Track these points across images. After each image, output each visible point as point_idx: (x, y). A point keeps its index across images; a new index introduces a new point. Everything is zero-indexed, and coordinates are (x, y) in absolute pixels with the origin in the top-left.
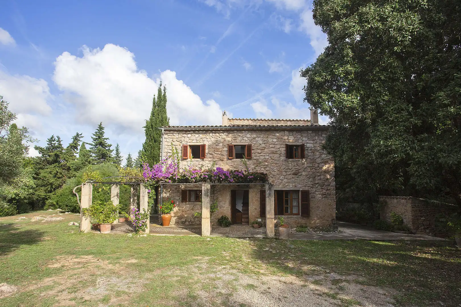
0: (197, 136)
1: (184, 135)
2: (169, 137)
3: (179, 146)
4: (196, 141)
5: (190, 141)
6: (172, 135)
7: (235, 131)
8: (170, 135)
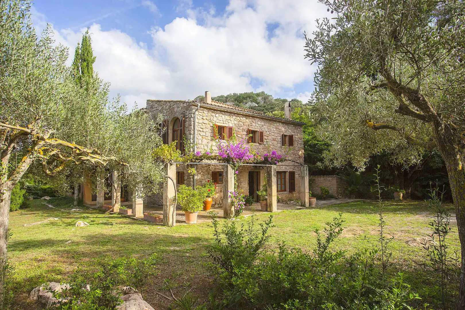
0: (223, 116)
1: (213, 114)
2: (200, 113)
3: (208, 125)
4: (222, 122)
5: (218, 121)
6: (202, 112)
7: (251, 117)
8: (201, 111)
